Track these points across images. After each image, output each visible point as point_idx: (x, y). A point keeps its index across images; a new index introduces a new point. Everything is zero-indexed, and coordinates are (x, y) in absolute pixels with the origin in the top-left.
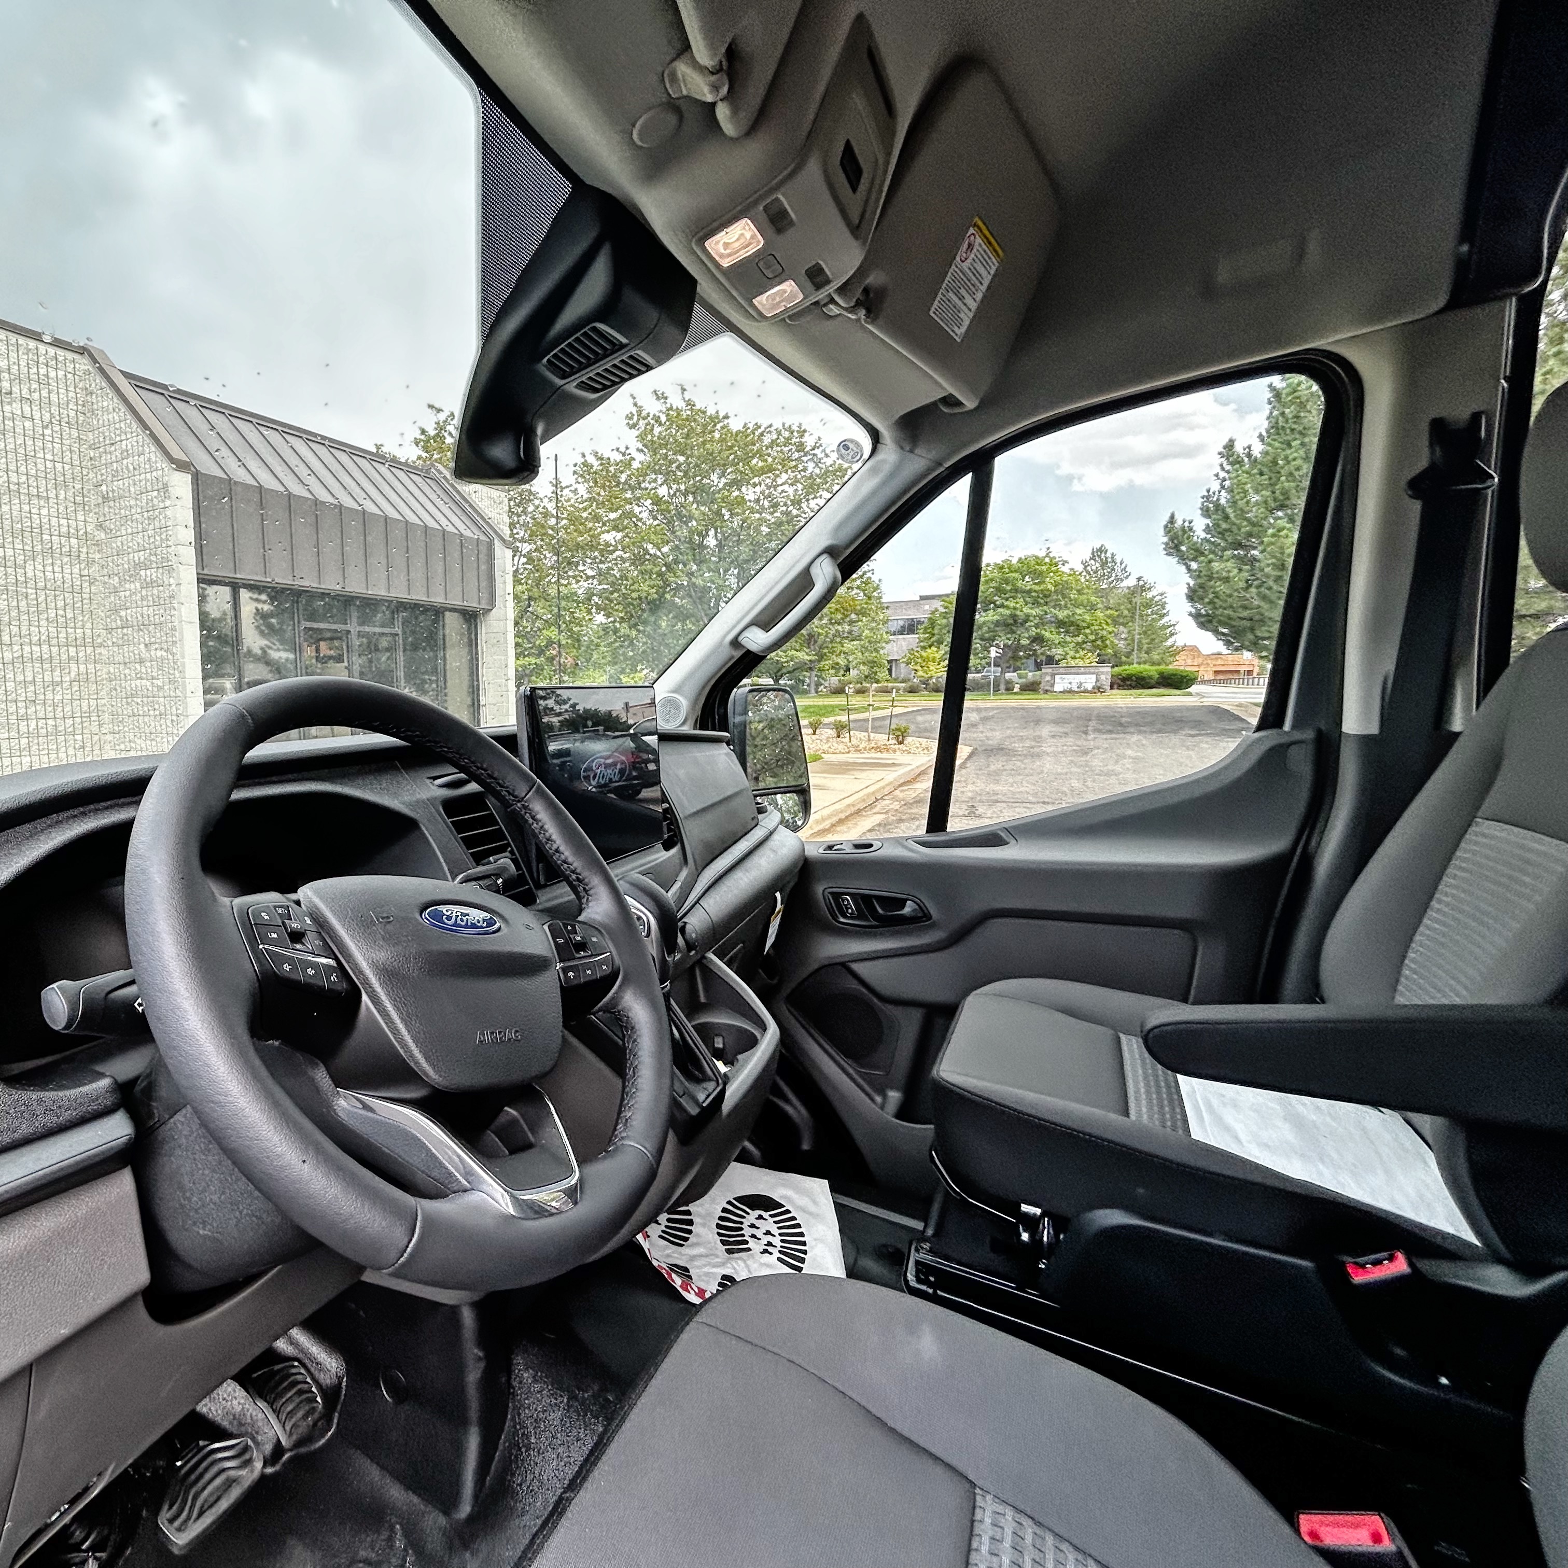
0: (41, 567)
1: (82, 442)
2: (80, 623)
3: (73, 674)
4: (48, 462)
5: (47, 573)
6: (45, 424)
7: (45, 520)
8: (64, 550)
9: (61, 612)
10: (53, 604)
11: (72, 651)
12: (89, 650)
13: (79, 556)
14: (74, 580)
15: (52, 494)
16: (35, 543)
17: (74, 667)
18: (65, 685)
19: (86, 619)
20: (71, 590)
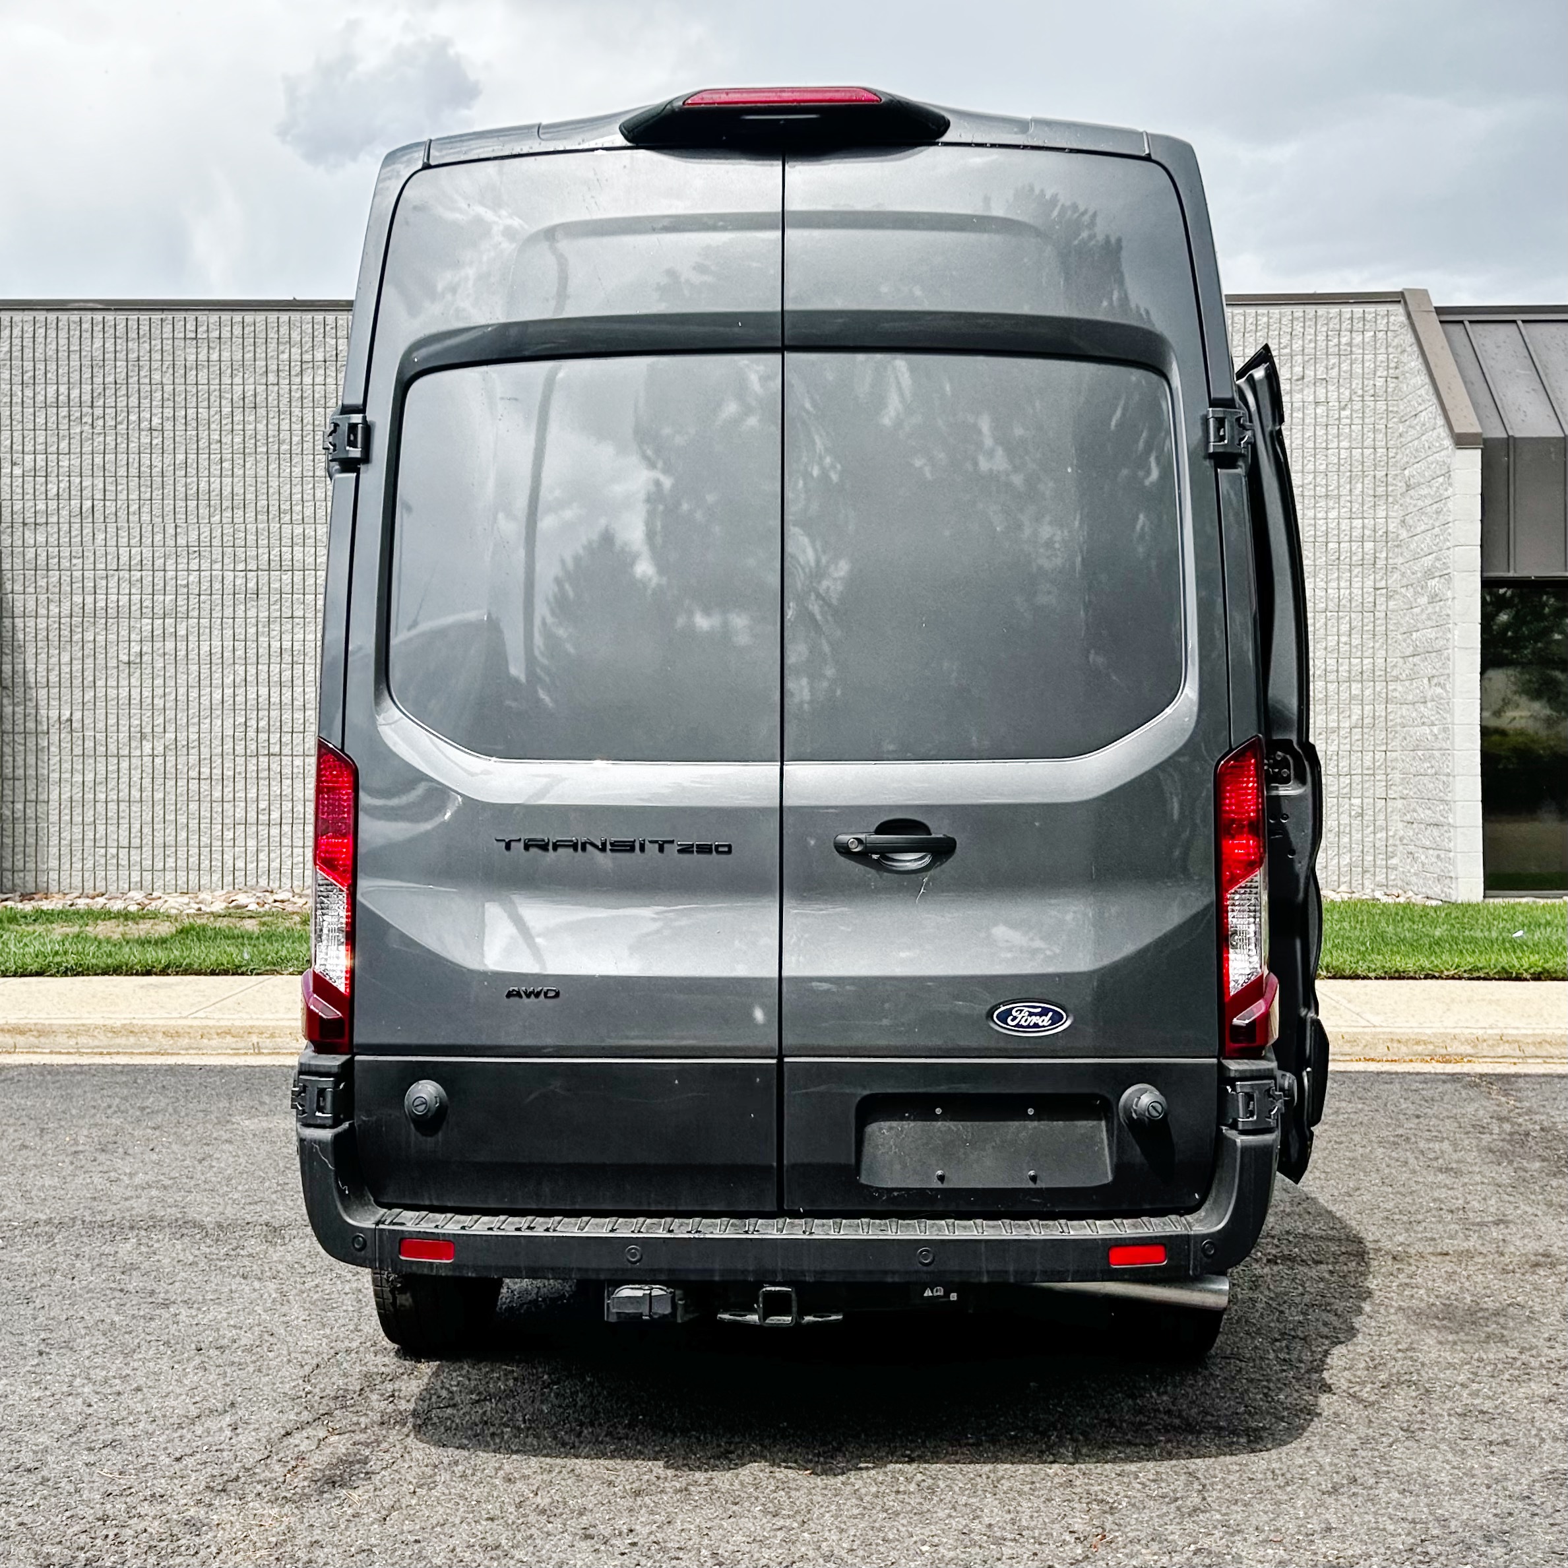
0: (1323, 584)
1: (1391, 415)
2: (1371, 651)
3: (1354, 718)
4: (1342, 451)
5: (1330, 591)
6: (1343, 404)
7: (1333, 525)
8: (1354, 558)
9: (1344, 639)
10: (1335, 629)
11: (1356, 688)
12: (1379, 686)
13: (1374, 564)
14: (1366, 596)
15: (1345, 491)
16: (1318, 554)
17: (1357, 710)
18: (1342, 732)
19: (1377, 645)
20: (1359, 609)
